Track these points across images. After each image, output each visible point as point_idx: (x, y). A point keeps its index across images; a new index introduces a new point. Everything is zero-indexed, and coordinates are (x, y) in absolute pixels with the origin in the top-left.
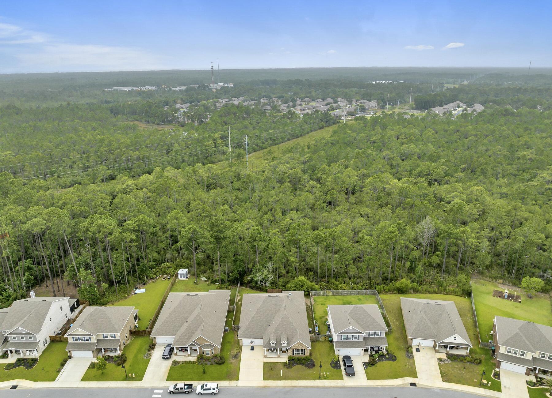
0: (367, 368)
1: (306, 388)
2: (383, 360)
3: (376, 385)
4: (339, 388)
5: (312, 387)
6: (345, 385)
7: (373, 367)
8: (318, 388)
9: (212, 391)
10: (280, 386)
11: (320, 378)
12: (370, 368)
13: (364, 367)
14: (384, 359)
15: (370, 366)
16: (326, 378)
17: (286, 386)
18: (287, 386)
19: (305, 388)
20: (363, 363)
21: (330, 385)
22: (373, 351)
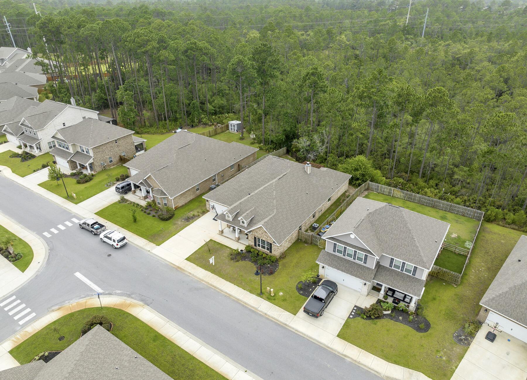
0: (354, 317)
1: (228, 296)
2: (397, 320)
3: (344, 353)
4: (275, 323)
5: (237, 301)
6: (291, 325)
7: (368, 322)
8: (244, 306)
9: (111, 242)
10: (196, 277)
11: (261, 294)
12: (361, 322)
13: (351, 314)
14: (401, 318)
15: (363, 318)
16: (270, 298)
17: (203, 281)
18: (205, 281)
19: (226, 296)
20: (355, 306)
21: (266, 312)
22: (392, 296)
